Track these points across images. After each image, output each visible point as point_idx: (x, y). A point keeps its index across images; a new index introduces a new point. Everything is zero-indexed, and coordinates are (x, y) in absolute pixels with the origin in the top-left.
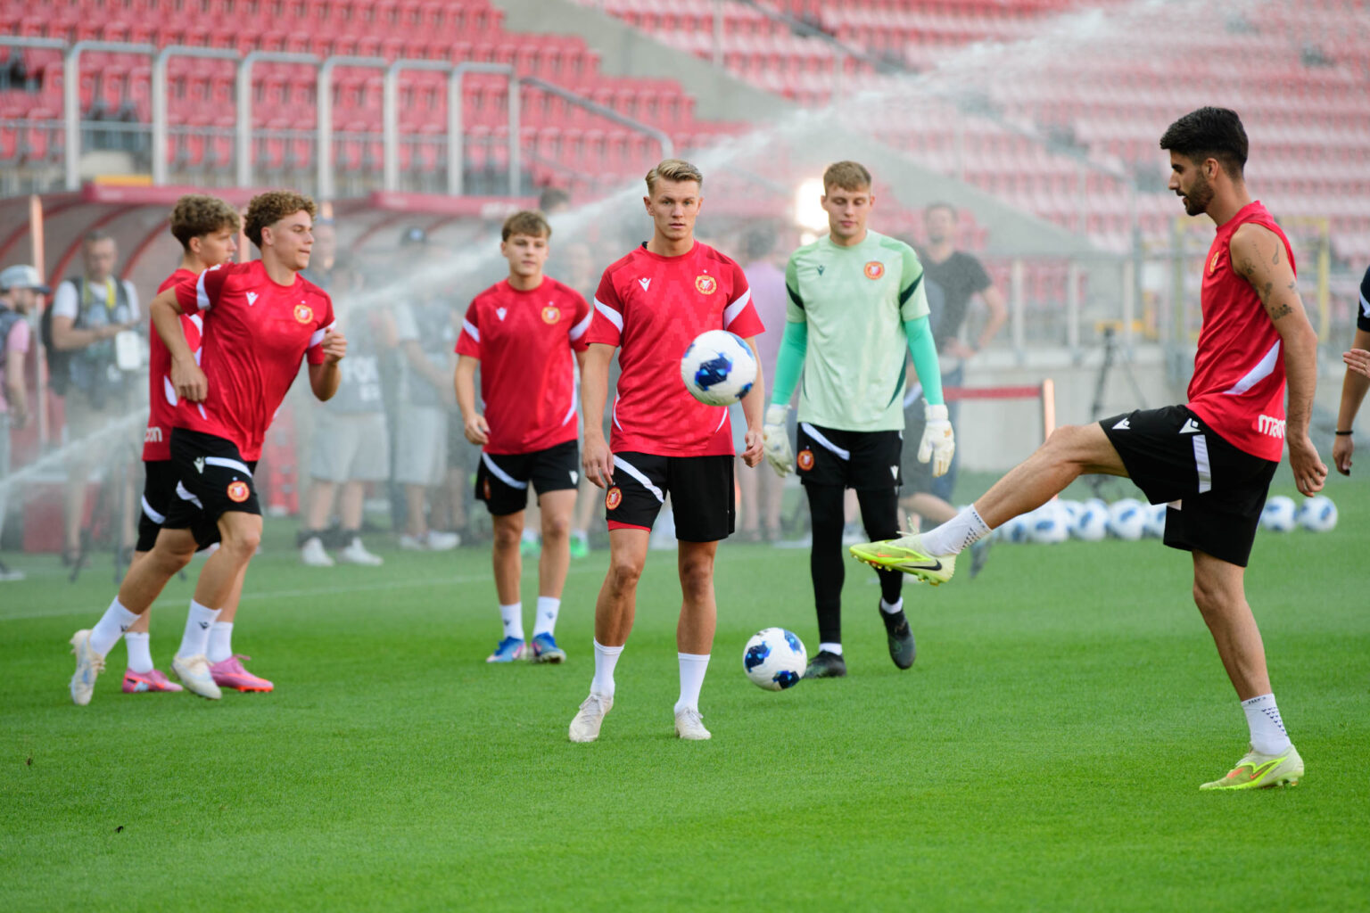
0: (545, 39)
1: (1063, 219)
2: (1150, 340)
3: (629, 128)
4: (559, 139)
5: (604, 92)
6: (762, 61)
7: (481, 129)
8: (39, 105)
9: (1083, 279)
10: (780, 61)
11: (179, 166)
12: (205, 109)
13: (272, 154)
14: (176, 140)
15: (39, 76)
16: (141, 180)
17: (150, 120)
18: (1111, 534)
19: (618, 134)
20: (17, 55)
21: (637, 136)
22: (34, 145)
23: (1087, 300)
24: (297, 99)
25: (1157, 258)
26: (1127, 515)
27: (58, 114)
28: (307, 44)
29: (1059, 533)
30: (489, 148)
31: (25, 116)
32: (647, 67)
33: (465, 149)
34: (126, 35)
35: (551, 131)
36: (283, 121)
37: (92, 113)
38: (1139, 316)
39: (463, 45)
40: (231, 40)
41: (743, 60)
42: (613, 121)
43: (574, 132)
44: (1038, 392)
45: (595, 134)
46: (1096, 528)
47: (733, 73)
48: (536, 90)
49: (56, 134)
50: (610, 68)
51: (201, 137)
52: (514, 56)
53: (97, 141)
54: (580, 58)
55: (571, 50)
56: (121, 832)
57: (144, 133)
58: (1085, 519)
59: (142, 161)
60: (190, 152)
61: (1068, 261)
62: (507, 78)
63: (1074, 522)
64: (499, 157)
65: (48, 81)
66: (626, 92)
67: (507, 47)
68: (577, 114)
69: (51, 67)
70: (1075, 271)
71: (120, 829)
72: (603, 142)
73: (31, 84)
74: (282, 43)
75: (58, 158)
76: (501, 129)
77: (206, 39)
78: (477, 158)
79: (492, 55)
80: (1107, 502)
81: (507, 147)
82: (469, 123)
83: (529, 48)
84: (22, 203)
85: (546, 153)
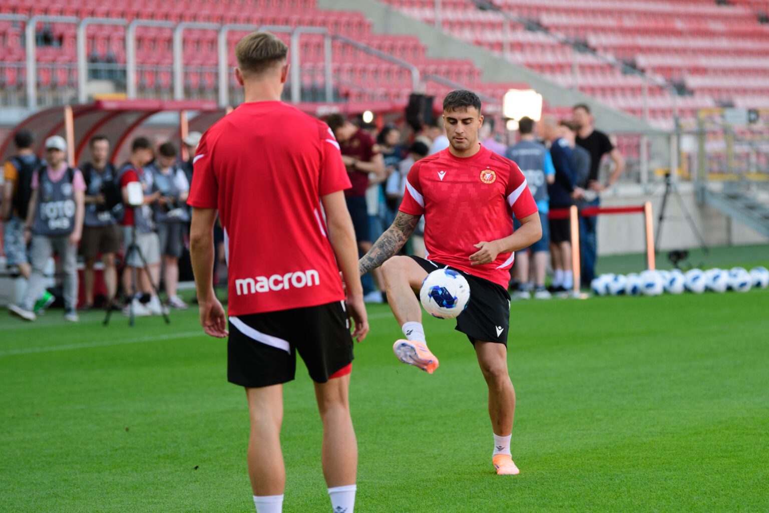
0: (341, 14)
1: (633, 111)
2: (686, 179)
3: (392, 62)
4: (352, 70)
5: (376, 42)
6: (461, 24)
7: (308, 65)
8: (62, 54)
9: (649, 145)
10: (472, 25)
11: (141, 88)
12: (155, 56)
13: (193, 81)
14: (140, 73)
15: (61, 39)
16: (121, 96)
17: (125, 62)
18: (687, 290)
19: (384, 66)
20: (47, 26)
21: (395, 68)
22: (60, 77)
23: (650, 157)
24: (205, 50)
25: (689, 133)
26: (696, 279)
27: (74, 59)
28: (208, 18)
29: (658, 289)
30: (313, 76)
31: (54, 61)
32: (398, 28)
33: (302, 76)
34: (108, 14)
35: (347, 65)
36: (198, 61)
37: (92, 59)
38: (680, 165)
39: (295, 17)
40: (166, 16)
41: (450, 24)
42: (380, 58)
43: (360, 65)
44: (642, 209)
45: (372, 66)
46: (678, 287)
47: (446, 31)
48: (339, 43)
49: (72, 71)
50: (378, 30)
51: (153, 71)
52: (324, 23)
53: (94, 74)
54: (361, 24)
55: (356, 19)
56: (198, 469)
57: (121, 71)
58: (672, 281)
59: (121, 86)
60: (147, 80)
61: (639, 135)
62: (323, 36)
63: (666, 283)
64: (319, 81)
65: (67, 42)
66: (388, 43)
67: (320, 18)
68: (361, 56)
69: (68, 33)
70: (644, 141)
71: (196, 468)
72: (376, 72)
73: (55, 43)
74: (195, 18)
75: (74, 85)
76: (320, 64)
77: (152, 16)
78: (307, 82)
79: (312, 23)
80: (684, 271)
81: (324, 75)
82: (303, 61)
83: (332, 19)
84: (60, 110)
85: (346, 78)
